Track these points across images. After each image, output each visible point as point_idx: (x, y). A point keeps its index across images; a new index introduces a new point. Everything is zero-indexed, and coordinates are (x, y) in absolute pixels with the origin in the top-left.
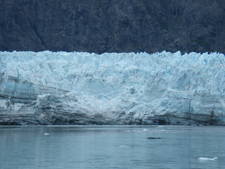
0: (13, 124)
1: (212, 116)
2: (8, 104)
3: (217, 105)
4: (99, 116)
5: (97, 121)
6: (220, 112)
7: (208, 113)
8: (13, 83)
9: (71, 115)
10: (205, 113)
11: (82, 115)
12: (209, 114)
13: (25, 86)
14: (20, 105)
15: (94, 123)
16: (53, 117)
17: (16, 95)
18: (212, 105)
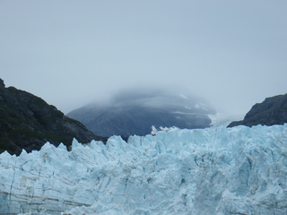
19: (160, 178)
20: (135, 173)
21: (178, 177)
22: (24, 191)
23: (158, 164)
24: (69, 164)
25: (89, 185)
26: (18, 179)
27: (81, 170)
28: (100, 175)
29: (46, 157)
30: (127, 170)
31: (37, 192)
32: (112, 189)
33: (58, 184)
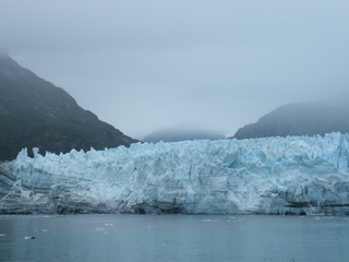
0: (27, 213)
1: (174, 204)
2: (31, 195)
3: (180, 191)
4: (102, 205)
5: (100, 210)
6: (183, 199)
7: (170, 200)
8: (37, 174)
9: (77, 205)
10: (168, 200)
11: (87, 204)
12: (172, 201)
13: (46, 177)
14: (40, 195)
15: (97, 212)
16: (59, 207)
17: (38, 186)
18: (175, 192)
19: (125, 167)
20: (113, 165)
21: (133, 167)
22: (60, 173)
23: (125, 160)
24: (83, 160)
25: (92, 170)
26: (57, 167)
27: (89, 163)
28: (97, 165)
29: (72, 156)
30: (110, 163)
31: (66, 174)
32: (103, 173)
33: (76, 170)
